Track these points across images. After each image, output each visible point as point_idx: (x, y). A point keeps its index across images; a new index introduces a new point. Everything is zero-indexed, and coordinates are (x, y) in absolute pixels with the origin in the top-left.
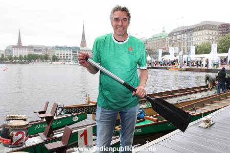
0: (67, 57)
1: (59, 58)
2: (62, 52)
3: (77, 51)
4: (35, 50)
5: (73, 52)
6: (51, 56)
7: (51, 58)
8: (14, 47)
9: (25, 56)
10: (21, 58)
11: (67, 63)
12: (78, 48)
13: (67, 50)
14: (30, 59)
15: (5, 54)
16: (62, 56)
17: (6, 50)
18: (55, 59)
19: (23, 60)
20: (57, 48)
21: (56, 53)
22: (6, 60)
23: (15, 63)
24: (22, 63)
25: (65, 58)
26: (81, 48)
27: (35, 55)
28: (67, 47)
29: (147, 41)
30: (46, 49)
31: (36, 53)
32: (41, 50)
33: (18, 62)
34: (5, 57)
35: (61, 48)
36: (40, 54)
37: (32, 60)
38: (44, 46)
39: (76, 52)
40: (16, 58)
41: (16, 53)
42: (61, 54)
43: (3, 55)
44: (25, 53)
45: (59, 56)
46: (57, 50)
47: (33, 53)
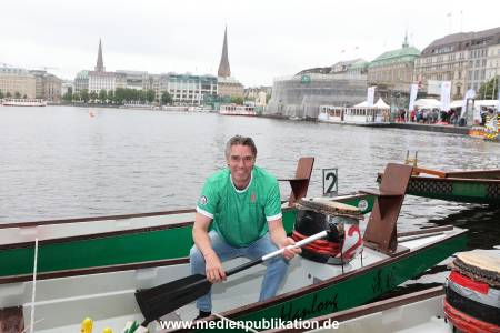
0: (191, 97)
1: (175, 98)
2: (182, 86)
3: (212, 86)
4: (129, 81)
5: (203, 87)
6: (160, 94)
7: (160, 98)
8: (90, 73)
9: (111, 93)
10: (103, 95)
11: (192, 108)
12: (214, 79)
13: (191, 82)
14: (121, 98)
15: (74, 88)
16: (181, 94)
17: (76, 80)
18: (167, 100)
19: (107, 101)
20: (173, 77)
21: (171, 87)
22: (77, 99)
23: (93, 105)
24: (105, 105)
25: (187, 98)
26: (221, 80)
27: (129, 91)
28: (191, 77)
29: (367, 65)
30: (151, 79)
31: (132, 87)
32: (140, 81)
33: (99, 105)
34: (74, 92)
35: (179, 77)
36: (139, 88)
37: (124, 101)
38: (145, 74)
39: (209, 87)
40: (94, 96)
41: (95, 86)
42: (178, 91)
43: (70, 90)
44: (111, 86)
45: (176, 94)
46: (172, 81)
47: (125, 86)
